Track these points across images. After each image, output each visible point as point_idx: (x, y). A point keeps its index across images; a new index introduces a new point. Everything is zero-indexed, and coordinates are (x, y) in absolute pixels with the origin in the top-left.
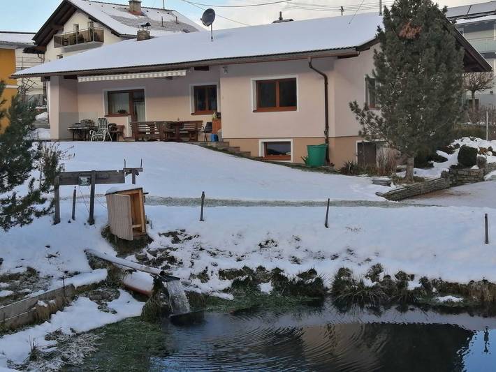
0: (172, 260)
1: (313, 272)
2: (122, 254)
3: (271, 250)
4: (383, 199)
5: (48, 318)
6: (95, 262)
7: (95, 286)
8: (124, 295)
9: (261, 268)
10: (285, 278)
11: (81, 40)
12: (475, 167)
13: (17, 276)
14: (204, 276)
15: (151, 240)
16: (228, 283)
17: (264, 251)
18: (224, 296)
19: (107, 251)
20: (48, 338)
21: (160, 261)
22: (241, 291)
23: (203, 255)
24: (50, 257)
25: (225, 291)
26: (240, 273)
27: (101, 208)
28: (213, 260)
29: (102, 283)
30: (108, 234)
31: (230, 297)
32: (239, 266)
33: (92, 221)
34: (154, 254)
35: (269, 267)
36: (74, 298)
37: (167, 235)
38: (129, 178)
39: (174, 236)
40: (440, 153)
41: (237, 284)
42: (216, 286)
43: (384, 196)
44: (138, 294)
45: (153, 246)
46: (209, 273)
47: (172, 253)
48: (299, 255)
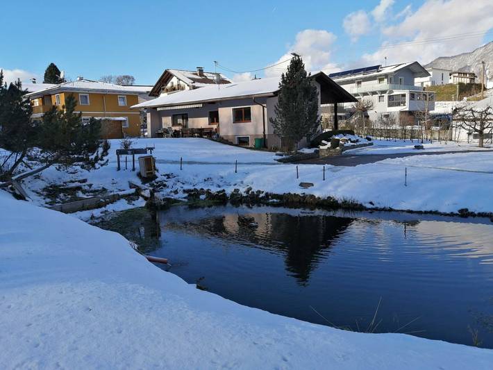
0: (165, 186)
1: (224, 190)
2: (144, 183)
3: (209, 182)
4: (276, 162)
5: (105, 206)
6: (132, 186)
7: (129, 195)
8: (141, 199)
9: (202, 189)
10: (210, 193)
11: (174, 89)
12: (338, 148)
13: (97, 191)
14: (176, 192)
15: (157, 177)
16: (186, 195)
17: (206, 182)
18: (184, 200)
19: (138, 182)
20: (102, 213)
21: (159, 186)
22: (191, 198)
23: (178, 184)
24: (113, 184)
25: (184, 198)
26: (192, 191)
27: (137, 165)
28: (182, 186)
29: (133, 194)
30: (139, 175)
31: (186, 200)
32: (192, 188)
33: (134, 169)
34: (157, 183)
35: (205, 189)
36: (119, 199)
37: (164, 175)
38: (149, 151)
39: (168, 176)
40: (323, 142)
41: (190, 195)
42: (181, 196)
43: (277, 160)
44: (146, 199)
45: (157, 180)
46: (178, 191)
47: (165, 183)
48: (221, 184)
